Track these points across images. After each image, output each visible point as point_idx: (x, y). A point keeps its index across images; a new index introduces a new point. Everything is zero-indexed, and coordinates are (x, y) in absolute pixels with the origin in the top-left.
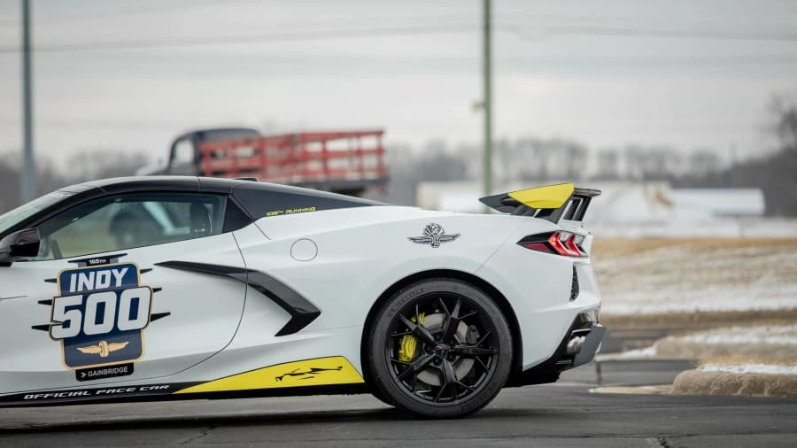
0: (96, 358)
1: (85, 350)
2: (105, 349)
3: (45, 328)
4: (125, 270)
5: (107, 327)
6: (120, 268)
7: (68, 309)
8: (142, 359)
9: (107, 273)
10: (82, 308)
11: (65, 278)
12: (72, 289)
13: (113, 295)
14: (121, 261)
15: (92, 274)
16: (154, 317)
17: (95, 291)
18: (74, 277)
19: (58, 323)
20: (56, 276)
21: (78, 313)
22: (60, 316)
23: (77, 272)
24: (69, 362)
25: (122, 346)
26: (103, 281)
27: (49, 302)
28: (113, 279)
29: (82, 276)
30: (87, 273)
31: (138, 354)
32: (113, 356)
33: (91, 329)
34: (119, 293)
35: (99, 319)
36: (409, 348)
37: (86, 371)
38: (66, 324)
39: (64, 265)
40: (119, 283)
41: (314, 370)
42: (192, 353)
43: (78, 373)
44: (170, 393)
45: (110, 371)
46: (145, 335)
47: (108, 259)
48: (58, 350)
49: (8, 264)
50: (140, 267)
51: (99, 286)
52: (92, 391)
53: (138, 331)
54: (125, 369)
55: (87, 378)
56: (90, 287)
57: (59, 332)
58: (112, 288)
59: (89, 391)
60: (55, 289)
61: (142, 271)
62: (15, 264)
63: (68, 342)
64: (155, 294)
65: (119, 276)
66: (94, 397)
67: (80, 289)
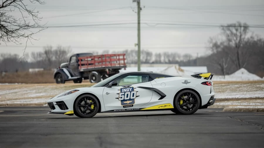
0: (127, 104)
1: (125, 102)
2: (128, 102)
3: (118, 98)
4: (132, 88)
5: (128, 98)
6: (131, 88)
7: (122, 95)
8: (135, 104)
9: (129, 89)
10: (124, 95)
11: (121, 89)
12: (123, 92)
13: (130, 93)
14: (131, 87)
15: (126, 89)
16: (137, 96)
17: (127, 92)
18: (123, 89)
19: (120, 98)
20: (120, 89)
21: (124, 96)
22: (120, 96)
23: (123, 88)
24: (122, 104)
25: (131, 101)
26: (128, 90)
27: (118, 94)
28: (130, 90)
29: (124, 89)
30: (125, 88)
31: (134, 103)
32: (130, 103)
33: (126, 98)
34: (131, 92)
35: (127, 97)
36: (182, 102)
37: (125, 106)
38: (121, 98)
39: (121, 87)
40: (131, 90)
41: (165, 106)
42: (143, 103)
43: (123, 106)
44: (140, 110)
45: (129, 106)
46: (135, 99)
47: (128, 86)
48: (120, 102)
49: (111, 87)
50: (134, 88)
51: (127, 91)
52: (126, 110)
53: (134, 99)
54: (132, 106)
55: (125, 107)
56: (126, 91)
57: (120, 99)
58: (129, 91)
59: (125, 109)
60: (119, 91)
61: (135, 88)
62: (112, 87)
63: (122, 101)
64: (137, 93)
65: (131, 89)
66: (126, 111)
67: (124, 91)
